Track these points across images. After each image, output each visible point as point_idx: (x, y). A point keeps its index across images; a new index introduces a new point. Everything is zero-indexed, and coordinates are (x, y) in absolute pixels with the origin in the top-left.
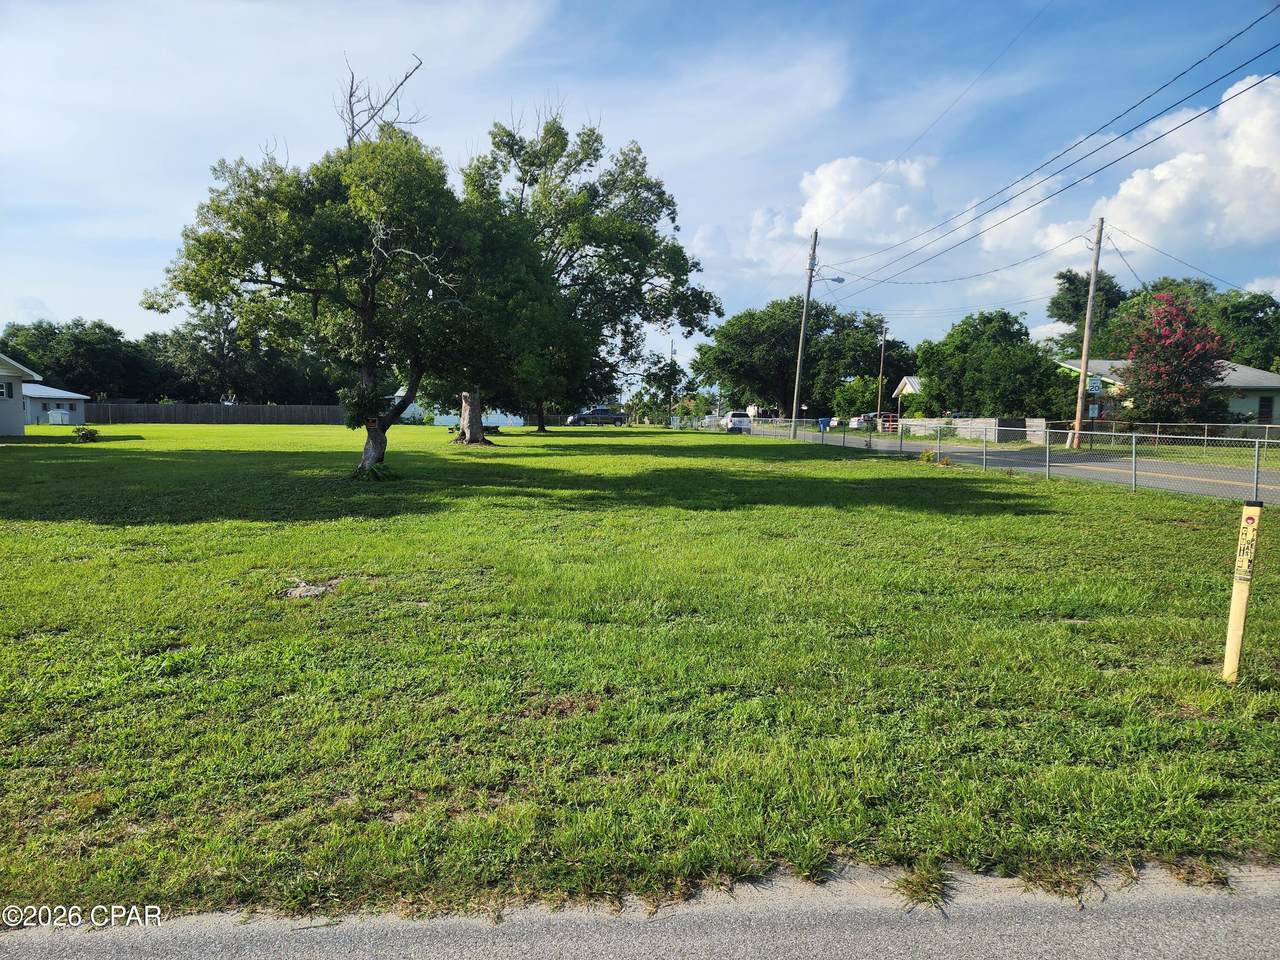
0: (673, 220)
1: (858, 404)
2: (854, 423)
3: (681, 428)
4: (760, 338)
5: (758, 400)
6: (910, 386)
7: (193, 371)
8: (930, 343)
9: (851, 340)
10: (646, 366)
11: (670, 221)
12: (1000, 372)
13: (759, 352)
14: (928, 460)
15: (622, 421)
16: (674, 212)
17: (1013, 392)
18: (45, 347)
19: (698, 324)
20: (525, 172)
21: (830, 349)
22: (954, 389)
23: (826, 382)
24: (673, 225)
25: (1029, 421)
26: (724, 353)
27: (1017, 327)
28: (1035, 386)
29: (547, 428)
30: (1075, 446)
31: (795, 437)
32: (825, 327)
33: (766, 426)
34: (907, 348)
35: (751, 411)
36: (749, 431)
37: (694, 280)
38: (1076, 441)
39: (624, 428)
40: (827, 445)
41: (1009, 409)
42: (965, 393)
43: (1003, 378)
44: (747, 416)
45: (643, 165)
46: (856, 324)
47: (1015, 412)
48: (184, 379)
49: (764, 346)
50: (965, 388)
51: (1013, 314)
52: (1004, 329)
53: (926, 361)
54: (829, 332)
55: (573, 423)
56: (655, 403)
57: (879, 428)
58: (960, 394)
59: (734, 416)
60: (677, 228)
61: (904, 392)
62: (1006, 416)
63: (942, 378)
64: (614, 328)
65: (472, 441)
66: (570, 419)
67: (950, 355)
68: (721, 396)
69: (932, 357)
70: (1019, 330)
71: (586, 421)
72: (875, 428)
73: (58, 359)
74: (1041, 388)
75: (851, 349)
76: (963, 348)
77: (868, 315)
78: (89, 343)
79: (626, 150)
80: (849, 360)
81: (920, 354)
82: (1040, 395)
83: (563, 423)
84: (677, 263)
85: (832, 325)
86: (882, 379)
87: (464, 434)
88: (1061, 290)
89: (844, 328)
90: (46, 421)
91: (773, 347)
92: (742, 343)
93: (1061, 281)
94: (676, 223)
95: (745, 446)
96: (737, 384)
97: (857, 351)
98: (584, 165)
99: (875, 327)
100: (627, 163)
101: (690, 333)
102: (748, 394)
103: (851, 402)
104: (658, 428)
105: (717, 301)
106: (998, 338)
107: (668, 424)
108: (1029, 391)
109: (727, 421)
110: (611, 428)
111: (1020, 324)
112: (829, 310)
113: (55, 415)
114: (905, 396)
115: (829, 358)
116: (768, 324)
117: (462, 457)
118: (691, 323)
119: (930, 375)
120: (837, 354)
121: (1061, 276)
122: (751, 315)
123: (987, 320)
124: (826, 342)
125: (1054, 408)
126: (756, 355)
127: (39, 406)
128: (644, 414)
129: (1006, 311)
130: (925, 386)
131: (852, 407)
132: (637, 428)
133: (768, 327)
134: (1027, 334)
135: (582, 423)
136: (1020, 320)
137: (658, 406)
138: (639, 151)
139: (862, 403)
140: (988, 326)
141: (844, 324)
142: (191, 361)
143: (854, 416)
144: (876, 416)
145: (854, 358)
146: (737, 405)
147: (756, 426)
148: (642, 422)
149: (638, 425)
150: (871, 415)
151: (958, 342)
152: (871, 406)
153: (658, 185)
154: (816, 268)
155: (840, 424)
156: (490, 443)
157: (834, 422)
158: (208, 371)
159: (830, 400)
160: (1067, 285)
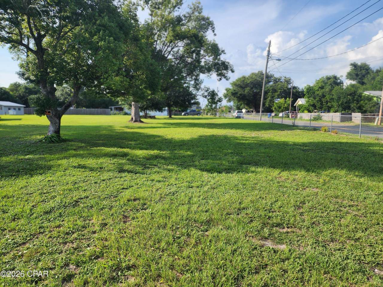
0: (213, 31)
1: (282, 108)
2: (281, 115)
3: (219, 117)
4: (247, 85)
5: (246, 107)
6: (301, 102)
7: (62, 98)
8: (309, 86)
9: (280, 86)
10: (203, 92)
11: (212, 32)
12: (341, 95)
13: (247, 90)
14: (325, 131)
15: (200, 114)
16: (214, 28)
17: (346, 103)
18: (17, 90)
19: (224, 75)
20: (152, 11)
21: (272, 89)
22: (319, 102)
23: (270, 101)
24: (213, 34)
25: (353, 114)
26: (235, 90)
27: (339, 81)
28: (355, 100)
29: (173, 116)
30: (379, 124)
31: (261, 120)
32: (270, 82)
33: (248, 116)
34: (299, 89)
35: (244, 111)
36: (243, 118)
37: (223, 57)
38: (379, 122)
39: (200, 117)
40: (274, 123)
41: (344, 109)
42: (324, 104)
43: (342, 98)
44: (242, 112)
45: (201, 9)
46: (281, 81)
47: (347, 111)
48: (60, 100)
49: (248, 88)
50: (324, 102)
51: (338, 76)
52: (335, 81)
53: (308, 92)
54: (271, 83)
55: (184, 115)
56: (212, 108)
57: (290, 116)
58: (322, 104)
59: (238, 112)
60: (215, 35)
61: (299, 103)
62: (343, 112)
63: (315, 98)
64: (191, 77)
65: (136, 121)
66: (183, 114)
67: (317, 90)
68: (234, 106)
69: (310, 91)
70: (340, 82)
71: (188, 114)
72: (288, 117)
73: (20, 94)
74: (358, 101)
75: (280, 89)
76: (322, 88)
77: (285, 77)
78: (29, 89)
79: (194, 3)
80: (279, 93)
81: (305, 90)
82: (357, 104)
83: (181, 115)
84: (215, 50)
85: (272, 81)
86: (291, 99)
87: (132, 119)
88: (351, 69)
89: (277, 82)
90: (8, 114)
91: (252, 88)
92: (241, 87)
93: (351, 66)
94: (215, 33)
95: (241, 123)
96: (239, 101)
97: (281, 90)
98: (176, 9)
99: (288, 81)
100: (195, 9)
101: (221, 79)
102: (243, 105)
103: (280, 107)
104: (212, 117)
105: (232, 66)
106: (332, 85)
107: (216, 115)
108: (353, 102)
109: (235, 114)
110: (196, 116)
111: (340, 80)
112: (271, 76)
113: (11, 112)
114: (299, 105)
115: (272, 92)
116: (250, 80)
117: (123, 129)
118: (221, 75)
119: (309, 97)
120: (275, 91)
121: (352, 65)
122: (244, 77)
123: (328, 78)
124: (271, 87)
125: (364, 109)
126: (246, 91)
127: (7, 109)
128: (208, 112)
129: (336, 75)
130: (307, 102)
131: (280, 109)
132: (205, 116)
133: (250, 82)
134: (343, 83)
135: (187, 115)
136: (340, 78)
137: (213, 109)
138: (199, 3)
139: (284, 108)
140: (329, 81)
141: (276, 81)
142: (62, 95)
143: (281, 112)
144: (289, 112)
145: (280, 92)
146: (239, 109)
147: (246, 116)
148: (207, 114)
149: (206, 115)
150: (287, 112)
151: (320, 85)
152: (287, 109)
153: (208, 19)
154: (270, 55)
155: (275, 115)
156: (142, 122)
157: (273, 114)
158: (67, 98)
159: (272, 107)
160: (353, 68)
